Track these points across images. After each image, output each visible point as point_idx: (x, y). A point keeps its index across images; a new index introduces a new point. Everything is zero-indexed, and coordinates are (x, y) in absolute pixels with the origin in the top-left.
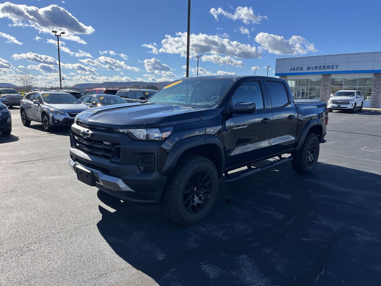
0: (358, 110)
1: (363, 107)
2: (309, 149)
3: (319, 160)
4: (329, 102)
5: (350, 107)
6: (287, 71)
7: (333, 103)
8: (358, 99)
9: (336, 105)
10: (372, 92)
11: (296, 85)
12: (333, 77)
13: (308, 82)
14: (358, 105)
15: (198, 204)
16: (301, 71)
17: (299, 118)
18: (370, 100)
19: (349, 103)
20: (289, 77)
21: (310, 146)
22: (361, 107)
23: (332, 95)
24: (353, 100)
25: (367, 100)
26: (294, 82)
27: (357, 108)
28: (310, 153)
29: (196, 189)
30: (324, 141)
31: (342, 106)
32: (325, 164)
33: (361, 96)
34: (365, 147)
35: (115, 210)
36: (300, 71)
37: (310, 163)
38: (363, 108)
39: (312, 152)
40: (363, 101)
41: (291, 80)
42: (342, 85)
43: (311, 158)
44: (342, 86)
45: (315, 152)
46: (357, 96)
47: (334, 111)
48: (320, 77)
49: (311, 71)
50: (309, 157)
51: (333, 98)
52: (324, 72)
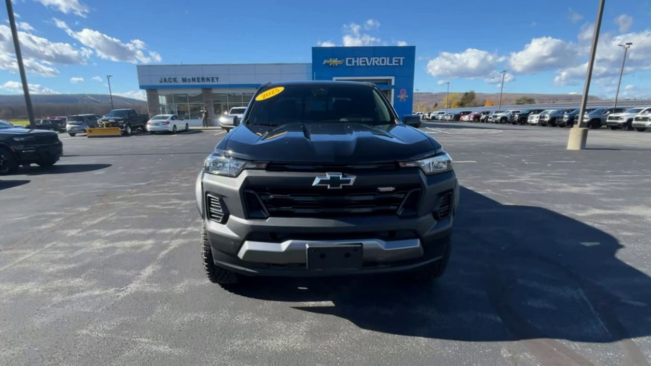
6: (157, 83)
13: (186, 98)
16: (175, 84)
20: (160, 91)
36: (173, 84)
41: (162, 95)
44: (241, 101)
48: (199, 92)
52: (204, 85)
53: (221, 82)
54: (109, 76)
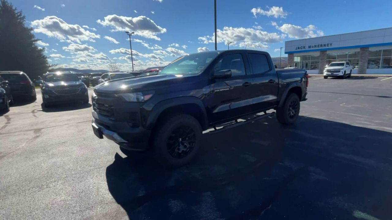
0: (348, 77)
1: (352, 73)
2: (290, 106)
3: (300, 114)
4: (325, 71)
5: (341, 74)
6: (294, 50)
7: (328, 72)
8: (347, 68)
9: (330, 73)
10: (359, 62)
11: (301, 60)
12: (328, 52)
13: (309, 57)
14: (348, 72)
15: (183, 151)
17: (280, 82)
18: (358, 68)
19: (339, 71)
20: (295, 55)
21: (291, 103)
22: (350, 74)
23: (327, 66)
24: (343, 69)
25: (356, 68)
26: (299, 58)
27: (347, 75)
28: (292, 109)
29: (181, 140)
30: (305, 100)
31: (335, 74)
32: (307, 117)
33: (350, 66)
34: (344, 104)
35: (126, 156)
36: (303, 50)
37: (292, 117)
38: (352, 75)
39: (294, 108)
40: (352, 69)
41: (297, 56)
42: (336, 58)
43: (293, 113)
45: (296, 108)
46: (346, 65)
47: (329, 78)
48: (318, 53)
49: (311, 49)
50: (290, 112)
51: (327, 67)
52: (321, 49)
53: (333, 47)
54: (282, 48)
